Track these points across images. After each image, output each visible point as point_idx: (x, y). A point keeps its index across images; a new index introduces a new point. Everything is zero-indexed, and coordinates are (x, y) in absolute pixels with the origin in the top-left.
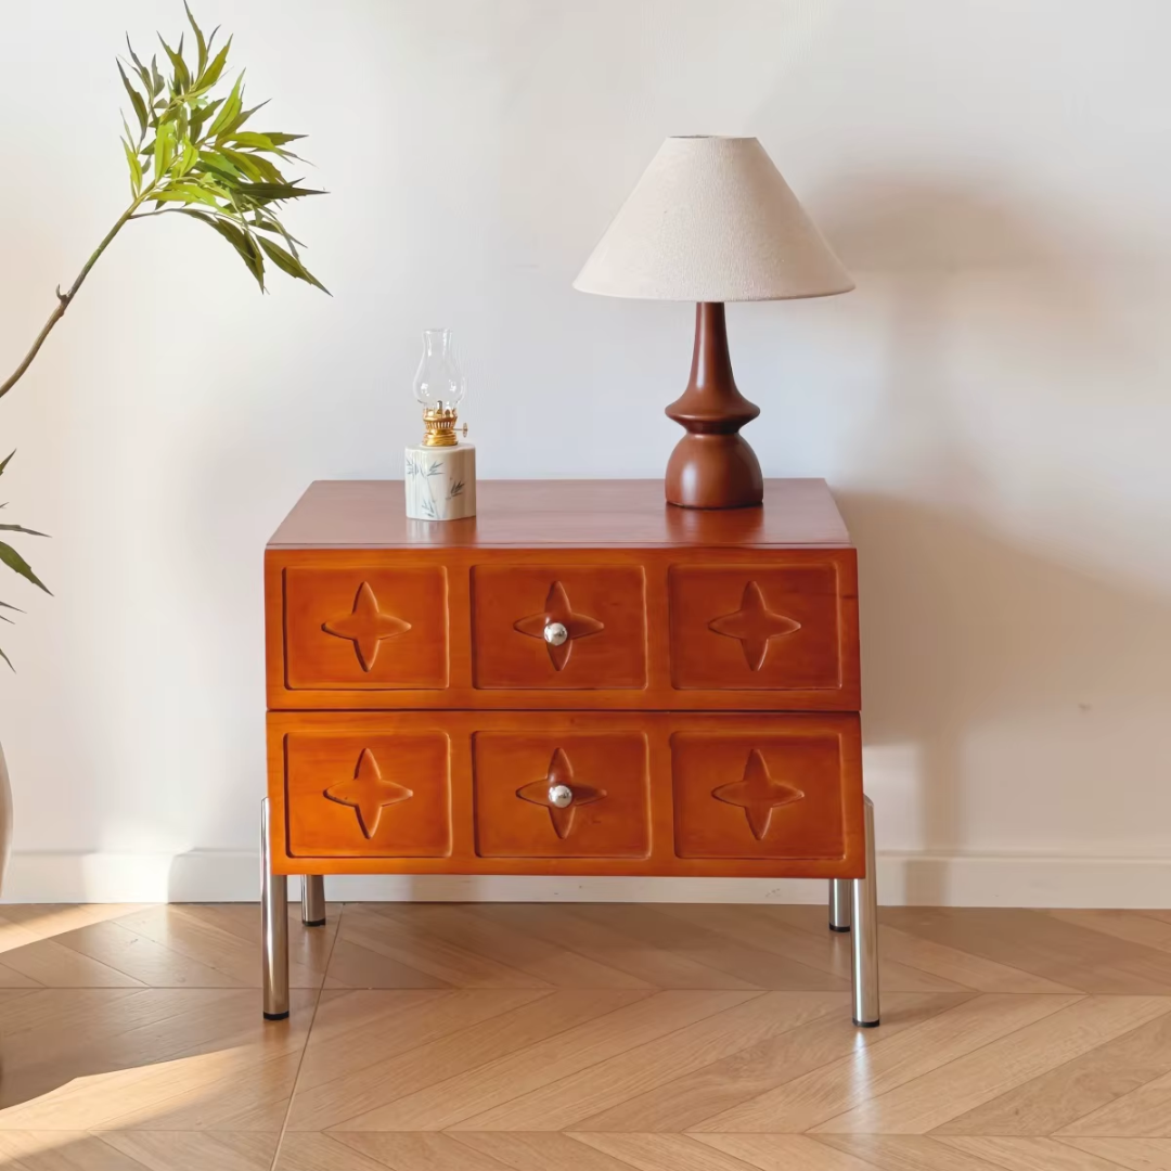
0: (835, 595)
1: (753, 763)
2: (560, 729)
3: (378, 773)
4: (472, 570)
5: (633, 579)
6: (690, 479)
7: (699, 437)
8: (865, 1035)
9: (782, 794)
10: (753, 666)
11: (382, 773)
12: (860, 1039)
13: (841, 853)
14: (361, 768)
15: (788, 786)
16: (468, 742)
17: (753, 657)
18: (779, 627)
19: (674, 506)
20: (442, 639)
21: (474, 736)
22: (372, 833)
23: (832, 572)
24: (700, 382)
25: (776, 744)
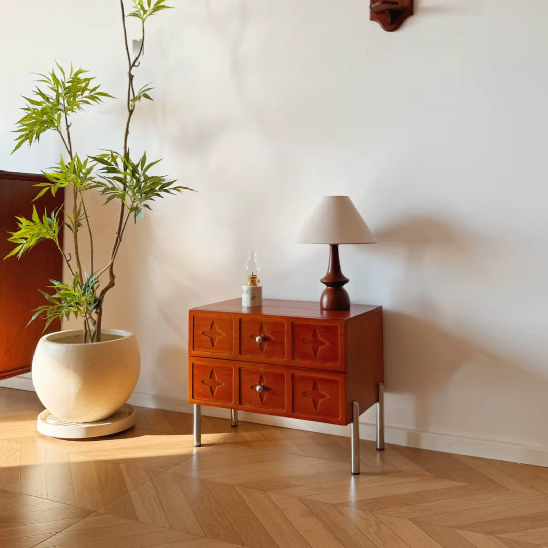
0: (338, 335)
1: (315, 386)
2: (262, 369)
3: (216, 377)
4: (240, 319)
5: (283, 325)
6: (325, 300)
7: (329, 288)
8: (354, 477)
9: (323, 396)
10: (315, 355)
11: (217, 377)
12: (352, 478)
13: (339, 417)
14: (211, 376)
15: (324, 393)
16: (238, 371)
17: (315, 352)
18: (323, 343)
19: (322, 309)
20: (233, 339)
21: (240, 369)
22: (214, 394)
23: (337, 327)
24: (330, 271)
25: (321, 380)
